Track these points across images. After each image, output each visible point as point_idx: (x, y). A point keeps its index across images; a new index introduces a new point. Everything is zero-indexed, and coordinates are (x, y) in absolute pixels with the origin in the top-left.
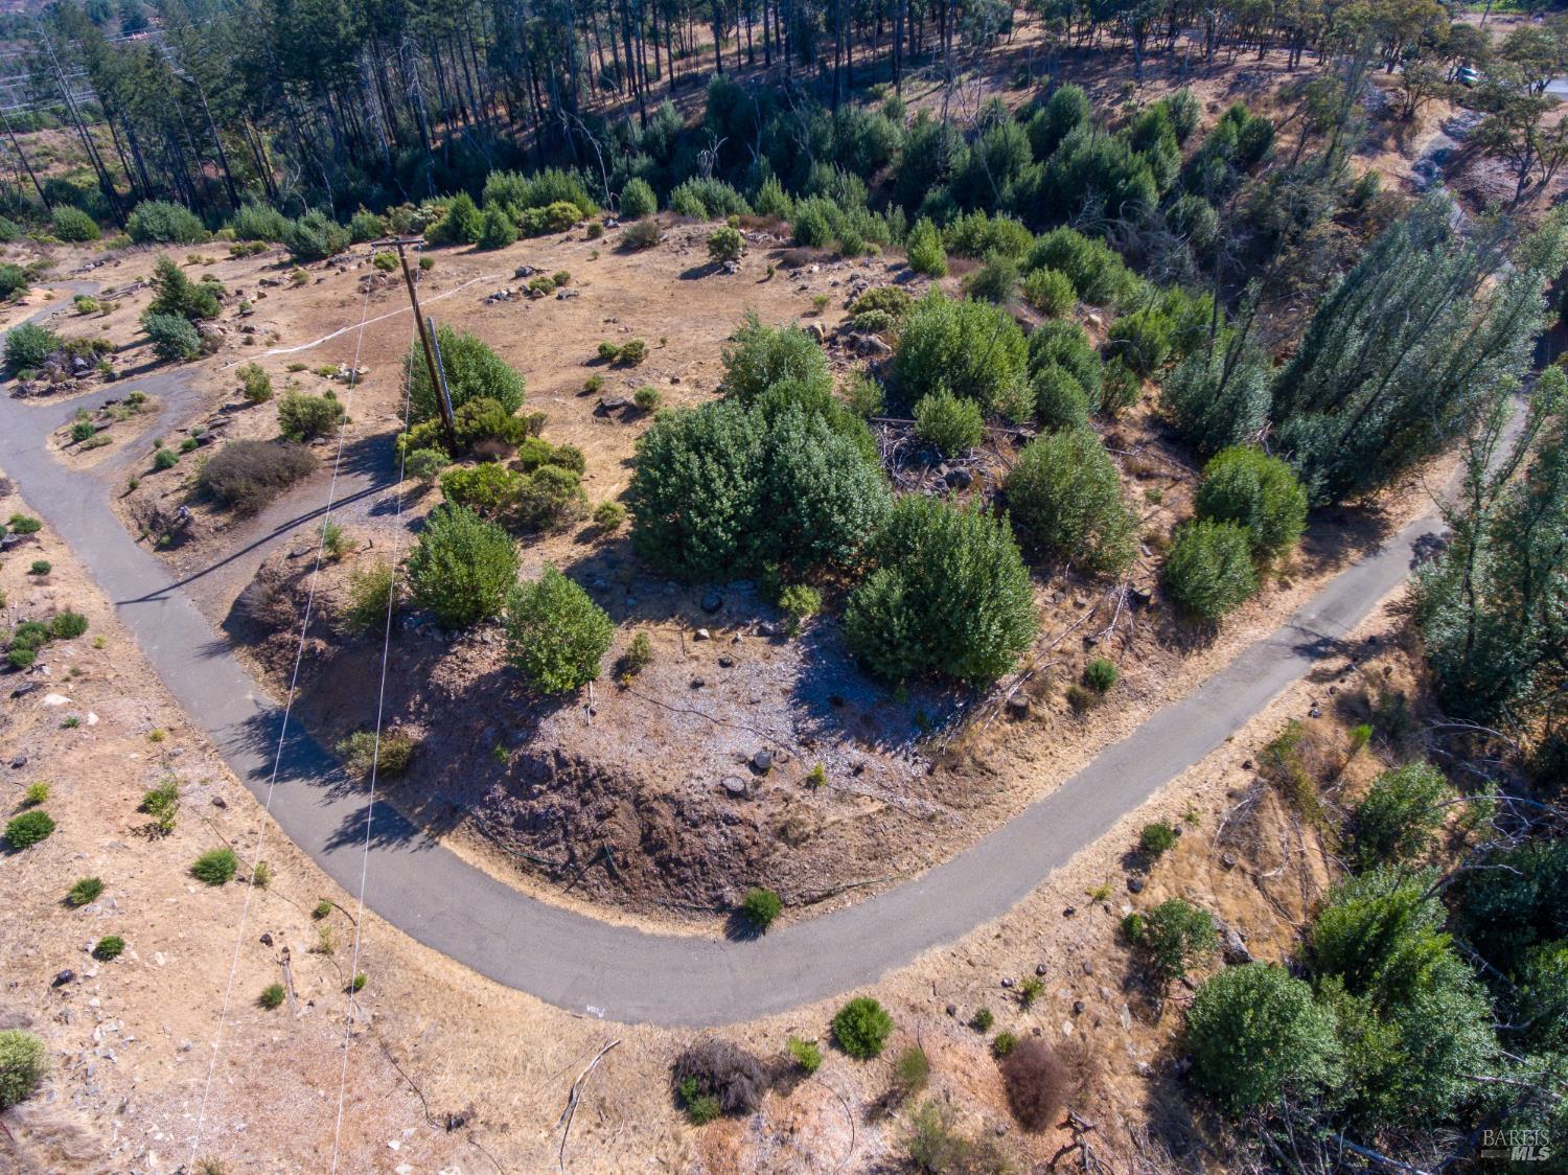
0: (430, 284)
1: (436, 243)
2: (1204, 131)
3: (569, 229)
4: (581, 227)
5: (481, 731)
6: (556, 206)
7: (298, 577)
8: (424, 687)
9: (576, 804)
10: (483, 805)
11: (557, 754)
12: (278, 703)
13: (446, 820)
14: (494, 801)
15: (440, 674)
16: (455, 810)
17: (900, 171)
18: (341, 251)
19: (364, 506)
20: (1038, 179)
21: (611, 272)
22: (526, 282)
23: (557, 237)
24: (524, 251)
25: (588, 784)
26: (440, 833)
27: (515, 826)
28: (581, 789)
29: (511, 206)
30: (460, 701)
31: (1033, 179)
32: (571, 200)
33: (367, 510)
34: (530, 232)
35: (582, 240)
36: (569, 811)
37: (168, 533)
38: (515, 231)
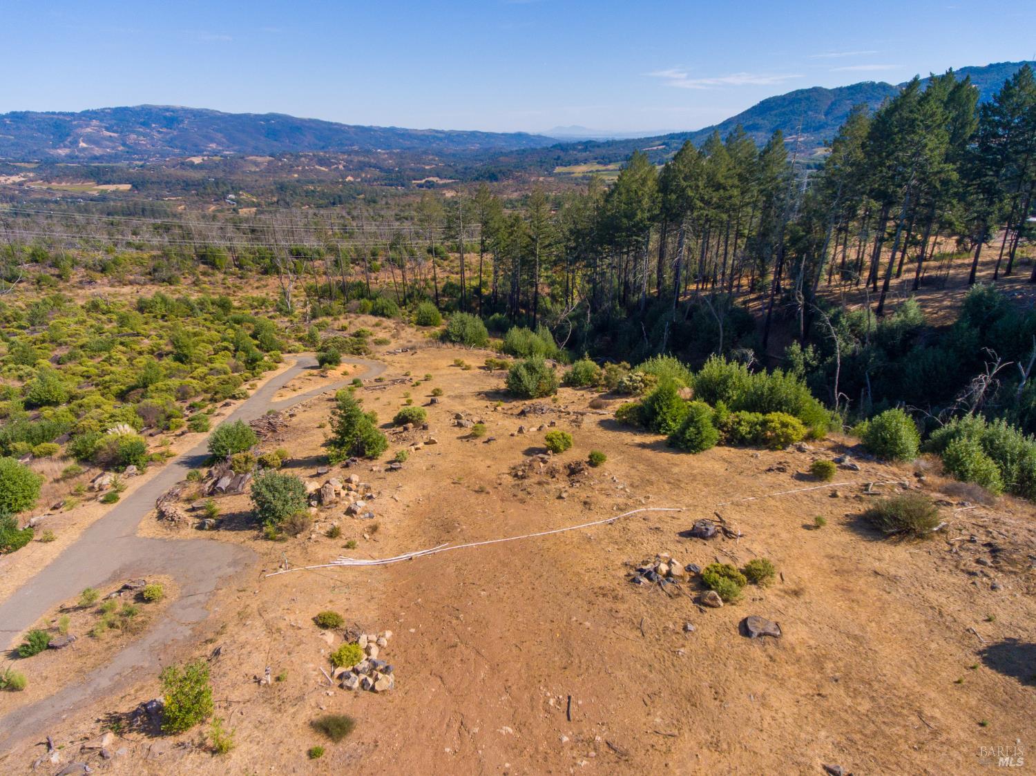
0: (583, 495)
3: (785, 446)
4: (800, 449)
6: (775, 417)
21: (842, 570)
22: (702, 556)
23: (765, 457)
24: (719, 468)
29: (721, 404)
32: (795, 413)
34: (734, 439)
35: (800, 477)
38: (716, 434)
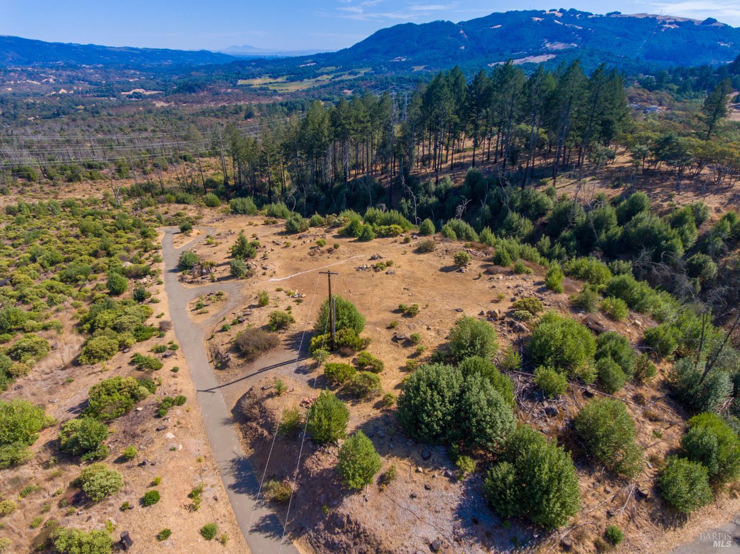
0: (336, 256)
1: (341, 235)
2: (712, 221)
3: (396, 236)
4: (401, 236)
5: (320, 495)
6: (393, 226)
7: (263, 399)
8: (301, 467)
9: (351, 543)
10: (314, 530)
11: (348, 517)
12: (245, 454)
13: (298, 532)
14: (318, 530)
15: (309, 463)
16: (302, 529)
17: (550, 219)
18: (304, 231)
19: (293, 367)
20: (619, 234)
21: (410, 261)
22: (374, 263)
23: (391, 239)
24: (377, 245)
25: (357, 536)
26: (294, 538)
27: (325, 545)
28: (355, 537)
29: (375, 224)
30: (314, 478)
31: (617, 233)
32: (399, 224)
33: (294, 369)
34: (380, 235)
35: (401, 243)
36: (348, 546)
37: (220, 362)
38: (374, 234)
